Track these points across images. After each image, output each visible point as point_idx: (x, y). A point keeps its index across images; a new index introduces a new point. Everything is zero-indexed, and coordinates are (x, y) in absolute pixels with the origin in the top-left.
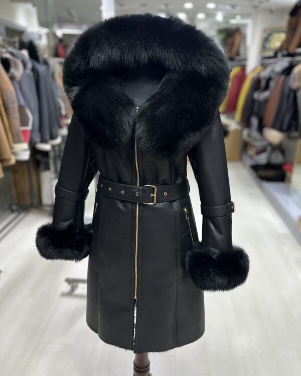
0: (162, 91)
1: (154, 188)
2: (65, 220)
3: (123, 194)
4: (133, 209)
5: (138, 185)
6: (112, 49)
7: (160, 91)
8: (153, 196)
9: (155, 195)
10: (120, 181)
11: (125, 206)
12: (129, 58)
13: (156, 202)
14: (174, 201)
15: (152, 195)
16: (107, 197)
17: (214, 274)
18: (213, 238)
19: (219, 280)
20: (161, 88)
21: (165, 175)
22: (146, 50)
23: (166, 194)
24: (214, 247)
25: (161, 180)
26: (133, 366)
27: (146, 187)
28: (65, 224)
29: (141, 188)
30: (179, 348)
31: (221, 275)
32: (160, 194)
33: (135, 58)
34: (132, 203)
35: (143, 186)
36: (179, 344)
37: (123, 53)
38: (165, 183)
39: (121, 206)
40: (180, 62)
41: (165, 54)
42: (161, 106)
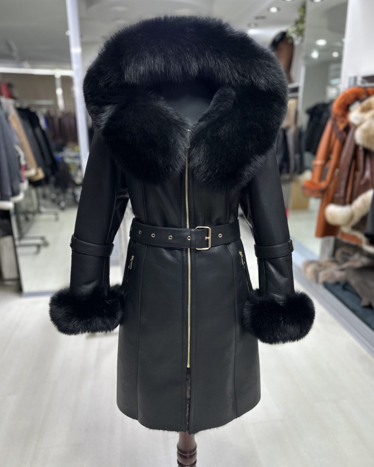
0: (218, 108)
1: (208, 229)
2: (88, 283)
3: (171, 240)
4: (183, 257)
5: (188, 227)
6: (154, 57)
7: (215, 108)
8: (208, 240)
9: (209, 238)
10: (166, 224)
11: (173, 255)
12: (176, 69)
13: (212, 247)
14: (229, 244)
15: (206, 238)
16: (148, 245)
17: (284, 323)
18: (275, 282)
19: (291, 329)
20: (215, 105)
21: (219, 213)
22: (197, 58)
23: (220, 236)
24: (278, 293)
25: (214, 219)
26: (176, 450)
27: (198, 228)
28: (88, 288)
29: (193, 230)
30: (238, 418)
31: (293, 324)
32: (214, 237)
33: (183, 69)
34: (181, 250)
35: (194, 228)
36: (238, 413)
37: (168, 62)
38: (218, 223)
39: (168, 255)
40: (237, 74)
41: (219, 64)
42: (223, 125)
